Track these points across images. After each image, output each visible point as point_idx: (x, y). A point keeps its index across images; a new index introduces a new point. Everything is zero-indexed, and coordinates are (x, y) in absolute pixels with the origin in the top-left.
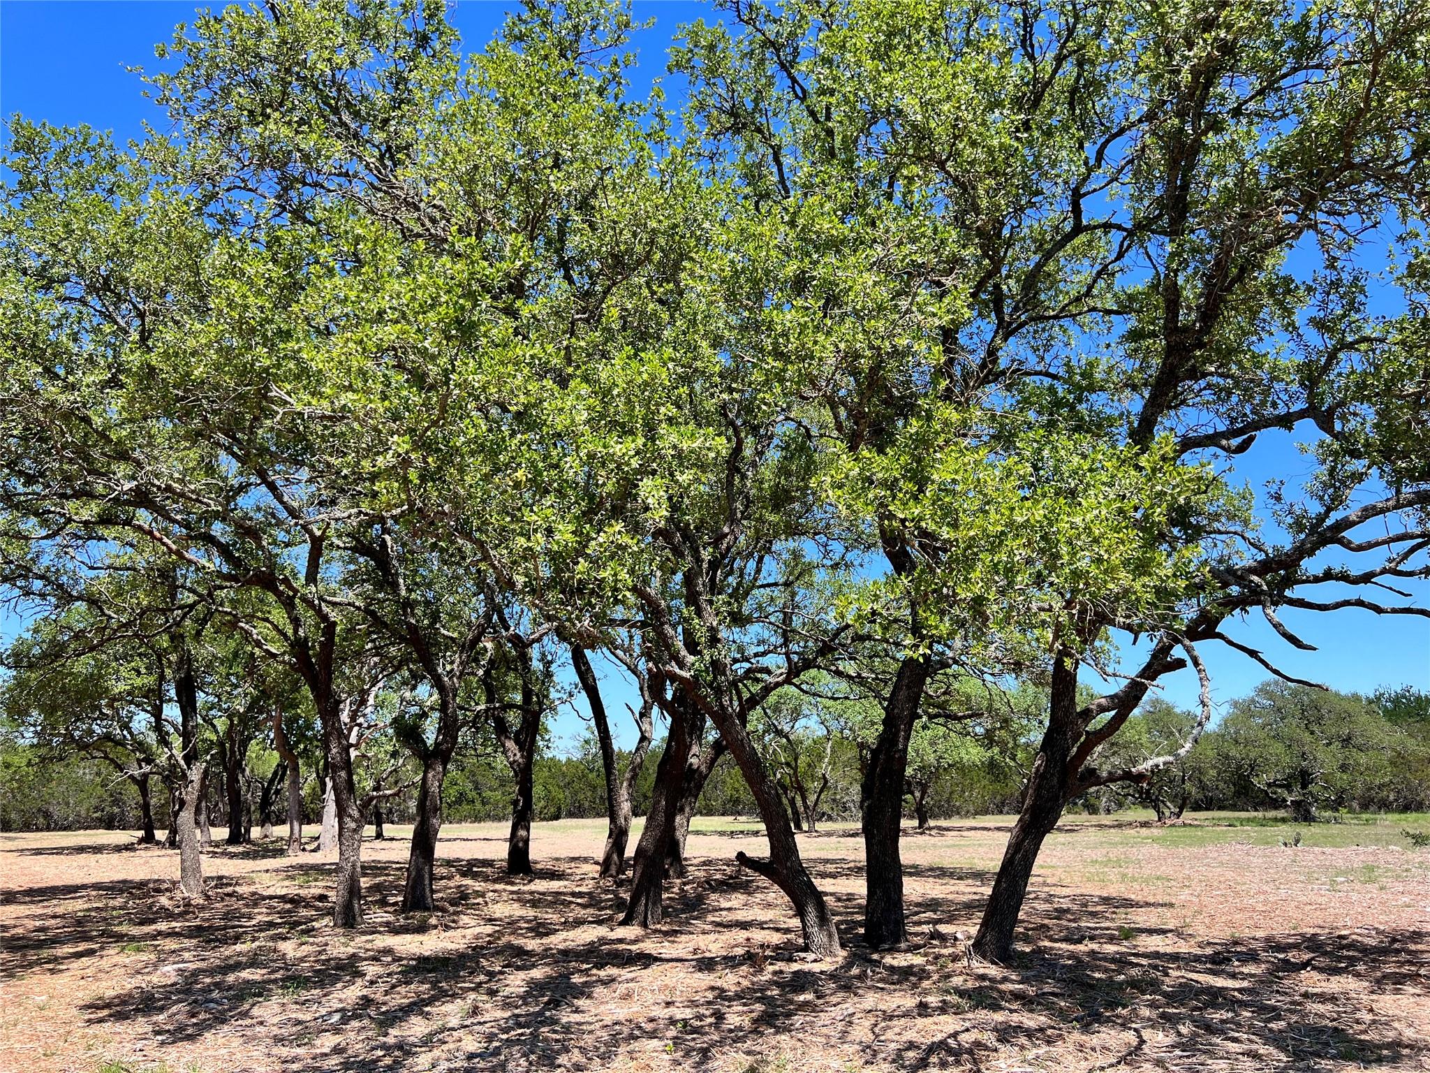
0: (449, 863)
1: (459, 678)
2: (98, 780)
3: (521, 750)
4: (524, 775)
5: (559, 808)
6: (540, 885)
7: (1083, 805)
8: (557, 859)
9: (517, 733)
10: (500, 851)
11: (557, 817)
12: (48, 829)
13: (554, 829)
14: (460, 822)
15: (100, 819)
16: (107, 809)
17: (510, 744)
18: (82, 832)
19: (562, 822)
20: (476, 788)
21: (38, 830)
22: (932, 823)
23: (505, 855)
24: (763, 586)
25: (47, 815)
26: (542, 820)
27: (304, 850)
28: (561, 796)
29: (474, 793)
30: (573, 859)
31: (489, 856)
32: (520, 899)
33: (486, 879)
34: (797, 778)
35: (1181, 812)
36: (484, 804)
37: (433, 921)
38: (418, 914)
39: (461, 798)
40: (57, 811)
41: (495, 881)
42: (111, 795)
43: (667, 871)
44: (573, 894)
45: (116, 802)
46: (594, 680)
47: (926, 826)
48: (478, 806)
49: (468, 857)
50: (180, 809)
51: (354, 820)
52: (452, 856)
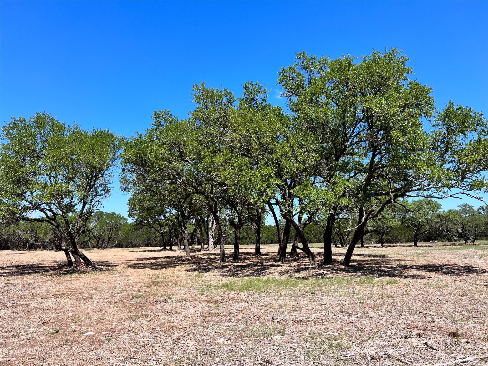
0: (241, 253)
1: (241, 211)
2: (144, 233)
3: (257, 225)
4: (258, 231)
5: (272, 241)
6: (262, 257)
7: (447, 239)
8: (269, 253)
9: (256, 221)
10: (254, 251)
11: (272, 243)
12: (132, 247)
13: (270, 246)
14: (243, 244)
15: (145, 244)
16: (147, 241)
17: (254, 224)
18: (141, 248)
19: (273, 244)
20: (247, 235)
21: (130, 247)
22: (385, 245)
23: (255, 252)
24: (316, 183)
25: (132, 243)
26: (267, 244)
27: (205, 250)
28: (272, 237)
29: (247, 236)
30: (272, 253)
31: (251, 252)
32: (258, 259)
33: (250, 256)
34: (340, 231)
35: (474, 241)
36: (250, 239)
37: (240, 261)
38: (237, 260)
39: (243, 237)
40: (134, 242)
41: (252, 256)
42: (148, 238)
43: (293, 254)
44: (270, 258)
45: (149, 239)
46: (273, 208)
47: (383, 245)
48: (248, 239)
49: (246, 252)
50: (184, 239)
51: (223, 241)
52: (242, 252)
